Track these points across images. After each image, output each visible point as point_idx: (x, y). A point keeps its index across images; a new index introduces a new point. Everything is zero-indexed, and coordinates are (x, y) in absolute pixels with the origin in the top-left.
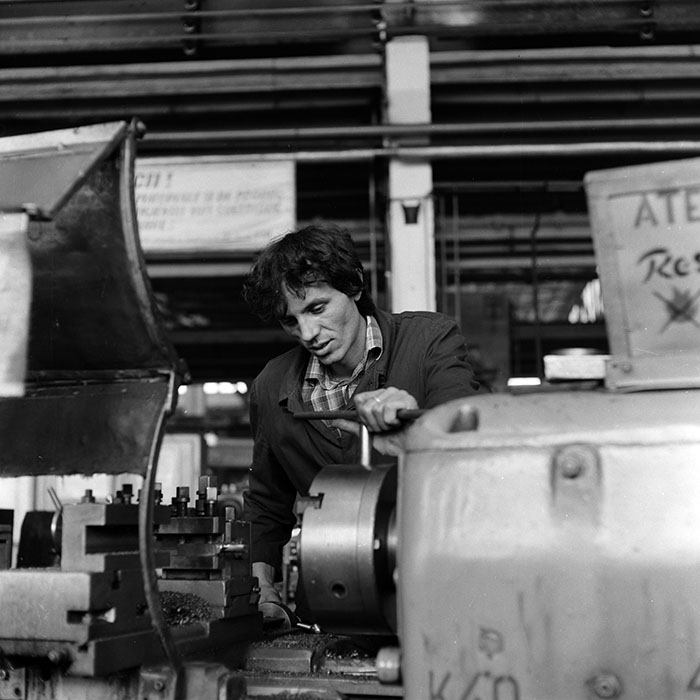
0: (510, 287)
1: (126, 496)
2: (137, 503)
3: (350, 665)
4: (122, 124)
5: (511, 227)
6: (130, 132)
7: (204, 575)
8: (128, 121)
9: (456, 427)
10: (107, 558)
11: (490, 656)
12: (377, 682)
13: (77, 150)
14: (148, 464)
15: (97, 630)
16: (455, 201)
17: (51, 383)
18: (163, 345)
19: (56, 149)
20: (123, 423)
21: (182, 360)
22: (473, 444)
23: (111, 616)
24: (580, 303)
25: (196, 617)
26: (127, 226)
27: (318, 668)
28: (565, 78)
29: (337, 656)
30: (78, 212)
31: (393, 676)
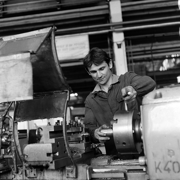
0: (144, 63)
1: (58, 123)
2: (61, 125)
3: (118, 162)
4: (51, 28)
5: (144, 47)
6: (53, 30)
7: (78, 142)
8: (52, 27)
9: (156, 97)
10: (55, 139)
11: (171, 157)
12: (139, 166)
13: (40, 35)
14: (64, 114)
15: (54, 158)
16: (130, 41)
17: (37, 96)
18: (65, 84)
19: (34, 36)
20: (57, 104)
21: (70, 87)
22: (161, 101)
23: (57, 154)
24: (162, 66)
25: (78, 153)
26: (54, 54)
27: (110, 164)
28: (156, 7)
29: (114, 160)
30: (41, 51)
31: (144, 164)
